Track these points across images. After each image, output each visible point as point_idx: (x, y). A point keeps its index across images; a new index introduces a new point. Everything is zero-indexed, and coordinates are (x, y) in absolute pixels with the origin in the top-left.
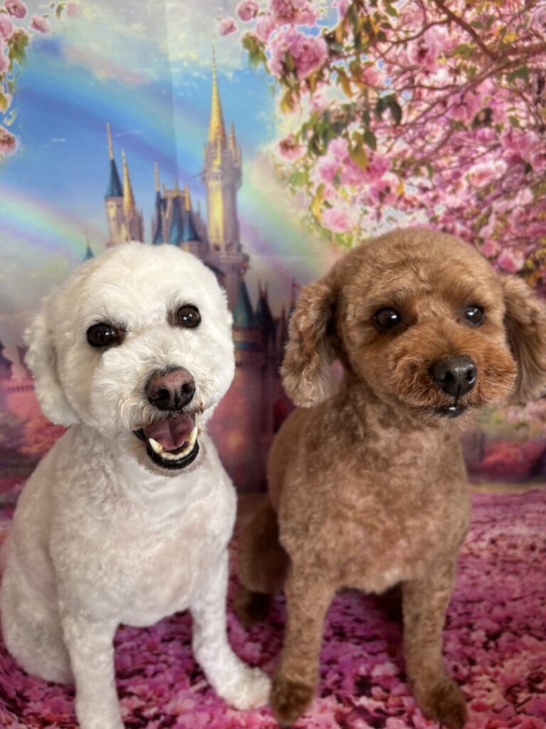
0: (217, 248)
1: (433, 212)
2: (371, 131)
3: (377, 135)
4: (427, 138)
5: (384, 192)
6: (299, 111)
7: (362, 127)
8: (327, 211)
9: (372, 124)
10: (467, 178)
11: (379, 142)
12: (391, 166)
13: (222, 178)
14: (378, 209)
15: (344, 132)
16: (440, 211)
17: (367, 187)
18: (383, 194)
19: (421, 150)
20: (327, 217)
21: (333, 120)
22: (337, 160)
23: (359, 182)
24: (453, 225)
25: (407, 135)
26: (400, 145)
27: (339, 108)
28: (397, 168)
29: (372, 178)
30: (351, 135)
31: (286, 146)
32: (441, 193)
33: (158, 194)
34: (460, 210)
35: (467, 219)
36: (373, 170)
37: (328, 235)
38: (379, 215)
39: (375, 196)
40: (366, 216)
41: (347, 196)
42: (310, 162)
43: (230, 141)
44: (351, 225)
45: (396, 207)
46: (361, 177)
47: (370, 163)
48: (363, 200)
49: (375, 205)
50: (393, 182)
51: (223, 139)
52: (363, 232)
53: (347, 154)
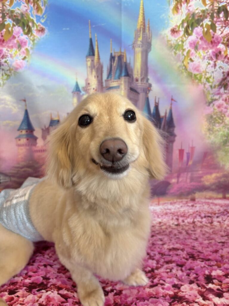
0: (137, 80)
2: (214, 23)
3: (217, 25)
5: (218, 54)
6: (181, 13)
7: (210, 21)
8: (191, 63)
9: (215, 19)
11: (217, 29)
12: (222, 41)
13: (142, 46)
14: (215, 62)
15: (201, 24)
17: (210, 51)
18: (217, 55)
20: (190, 67)
21: (196, 18)
22: (197, 38)
23: (207, 48)
26: (227, 30)
27: (200, 11)
28: (225, 42)
29: (213, 46)
30: (204, 26)
31: (174, 31)
33: (111, 54)
36: (214, 43)
37: (190, 75)
38: (215, 65)
39: (214, 55)
40: (209, 66)
41: (201, 55)
42: (185, 39)
43: (147, 29)
44: (202, 70)
45: (223, 61)
46: (208, 46)
47: (213, 39)
48: (208, 58)
49: (214, 60)
50: (223, 49)
51: (144, 27)
52: (207, 74)
53: (202, 35)
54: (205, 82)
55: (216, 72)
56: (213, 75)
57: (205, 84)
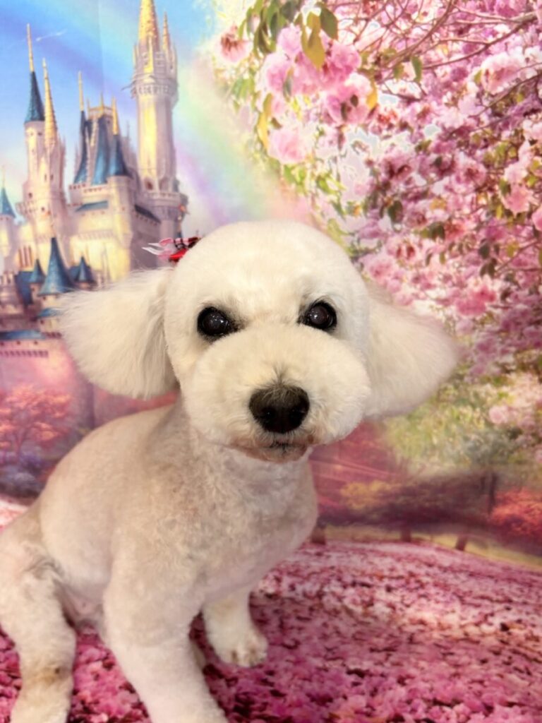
0: (149, 185)
1: (421, 136)
2: (330, 9)
3: (338, 15)
4: (414, 16)
5: (349, 103)
7: (318, 5)
8: (275, 133)
10: (476, 79)
11: (341, 26)
12: (359, 65)
13: (155, 89)
14: (339, 128)
15: (296, 16)
16: (431, 133)
17: (324, 95)
18: (347, 106)
19: (405, 35)
20: (275, 143)
21: (284, 1)
22: (288, 58)
23: (314, 88)
24: (453, 156)
25: (383, 14)
26: (374, 31)
28: (368, 67)
29: (331, 80)
30: (305, 22)
31: (228, 44)
32: (434, 105)
33: (83, 114)
34: (463, 131)
35: (475, 147)
36: (332, 70)
37: (275, 168)
38: (341, 138)
39: (334, 108)
40: (322, 139)
41: (300, 109)
42: (257, 63)
43: (163, 39)
44: (304, 153)
45: (365, 127)
46: (316, 82)
47: (329, 58)
48: (318, 115)
49: (335, 122)
50: (362, 88)
51: (155, 37)
52: (319, 164)
53: (300, 49)
54: (314, 190)
55: (343, 159)
56: (337, 170)
57: (314, 196)
